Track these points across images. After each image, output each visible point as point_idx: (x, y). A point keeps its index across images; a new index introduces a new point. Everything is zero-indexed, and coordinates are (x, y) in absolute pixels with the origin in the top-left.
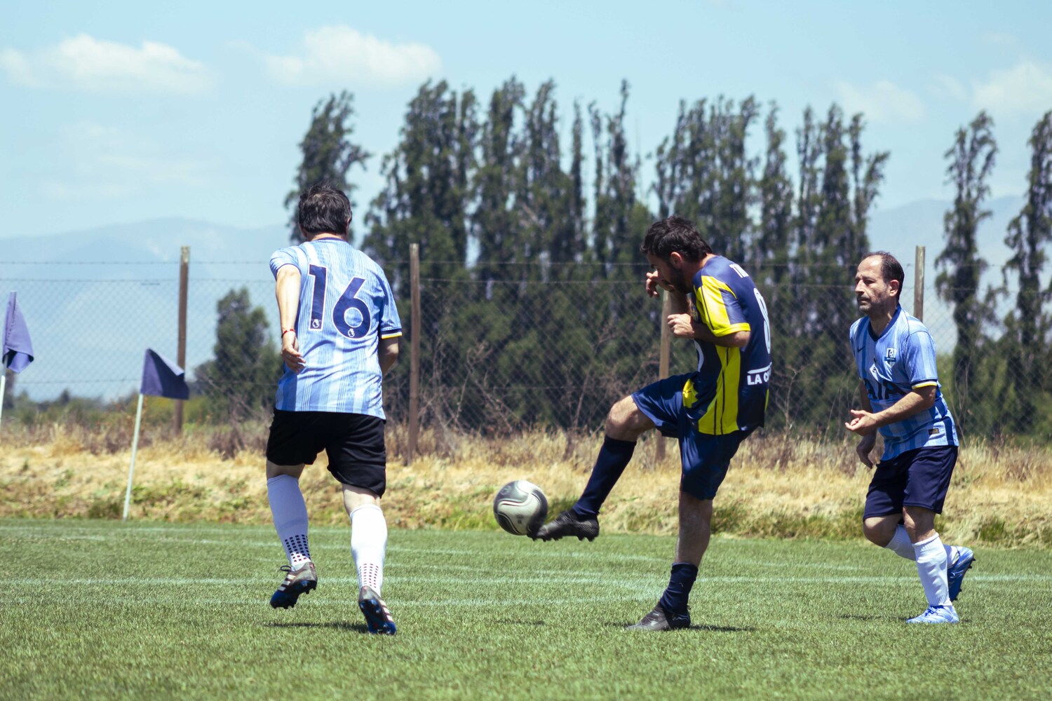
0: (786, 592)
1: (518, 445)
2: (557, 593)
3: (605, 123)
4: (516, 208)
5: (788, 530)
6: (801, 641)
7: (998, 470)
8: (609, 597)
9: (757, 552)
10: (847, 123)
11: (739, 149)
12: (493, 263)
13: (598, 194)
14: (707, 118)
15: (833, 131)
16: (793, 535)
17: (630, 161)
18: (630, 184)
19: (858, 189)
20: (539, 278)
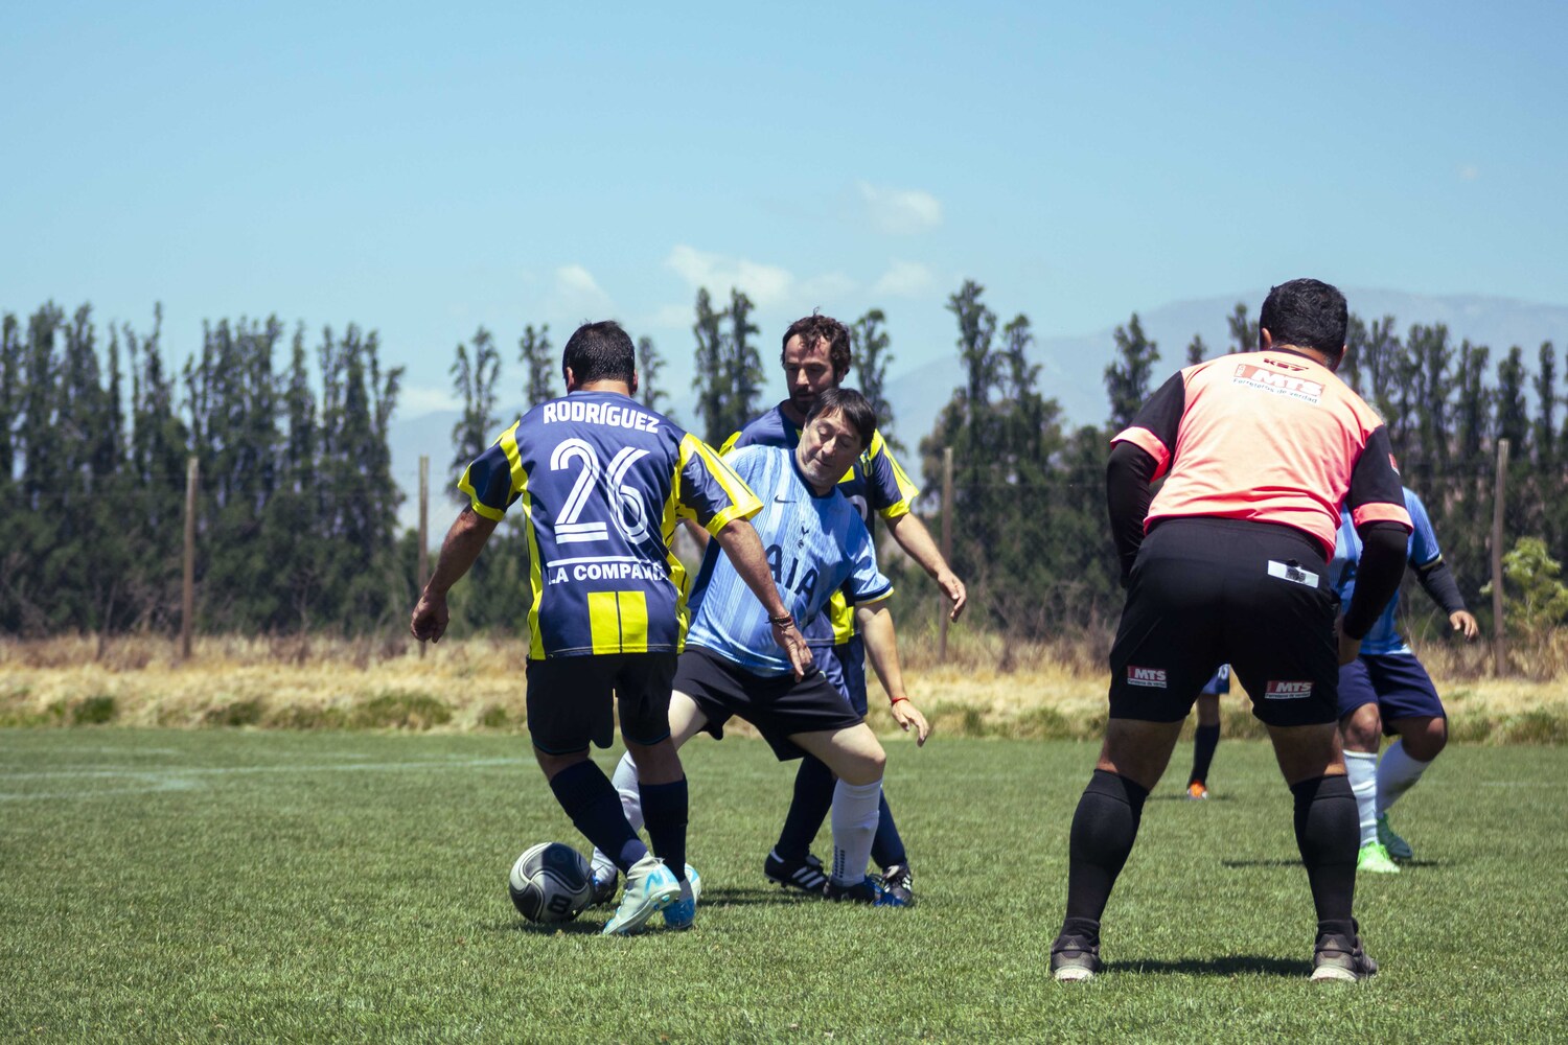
0: (295, 780)
1: (54, 647)
2: (82, 785)
3: (140, 343)
4: (60, 423)
5: (307, 722)
6: (301, 827)
7: (499, 660)
8: (132, 789)
9: (276, 743)
10: (364, 340)
11: (266, 366)
12: (39, 477)
13: (136, 410)
14: (234, 336)
15: (352, 348)
16: (310, 726)
17: (166, 377)
18: (167, 399)
19: (378, 403)
20: (81, 489)
